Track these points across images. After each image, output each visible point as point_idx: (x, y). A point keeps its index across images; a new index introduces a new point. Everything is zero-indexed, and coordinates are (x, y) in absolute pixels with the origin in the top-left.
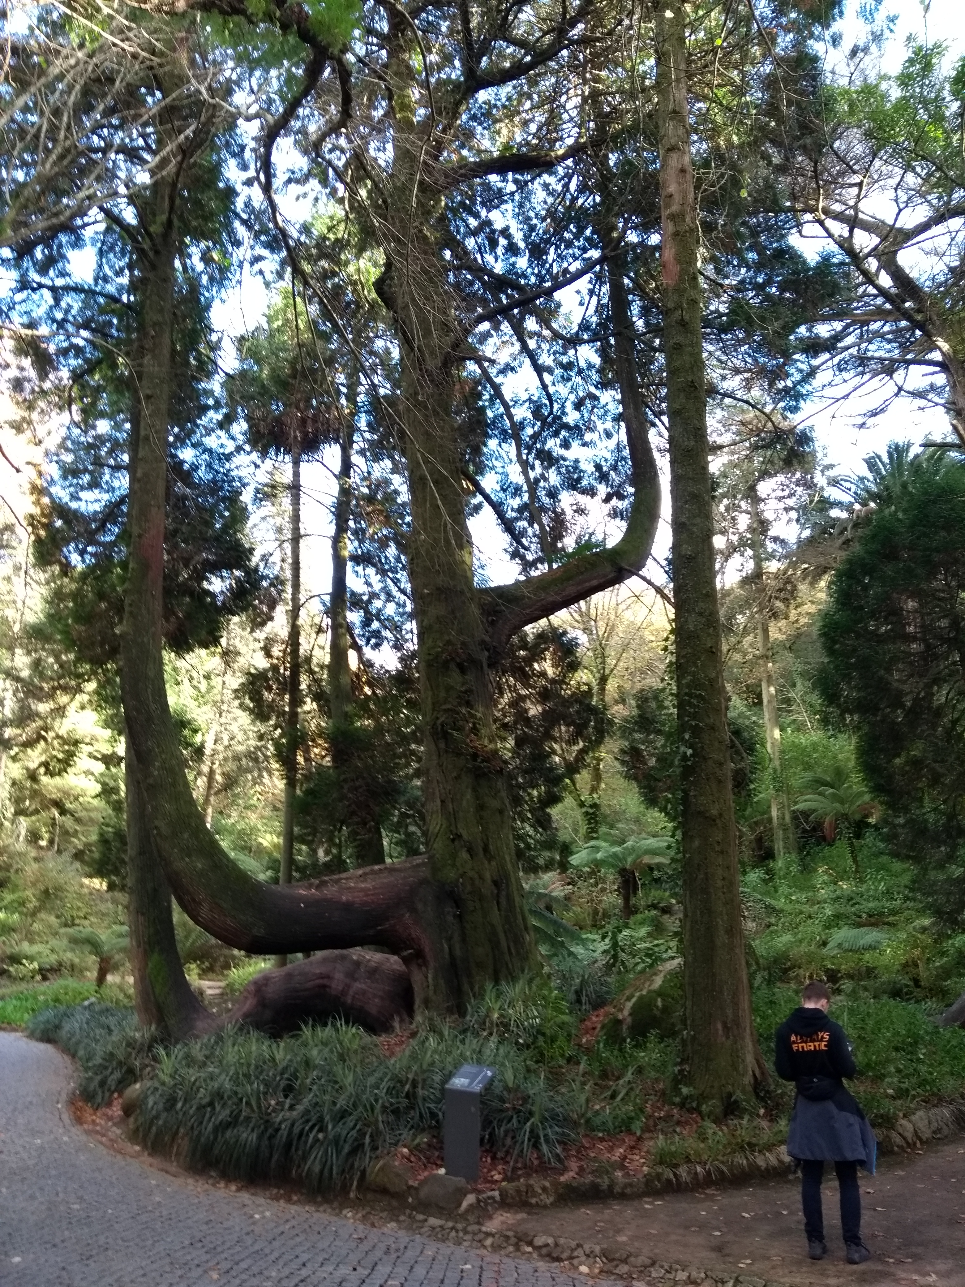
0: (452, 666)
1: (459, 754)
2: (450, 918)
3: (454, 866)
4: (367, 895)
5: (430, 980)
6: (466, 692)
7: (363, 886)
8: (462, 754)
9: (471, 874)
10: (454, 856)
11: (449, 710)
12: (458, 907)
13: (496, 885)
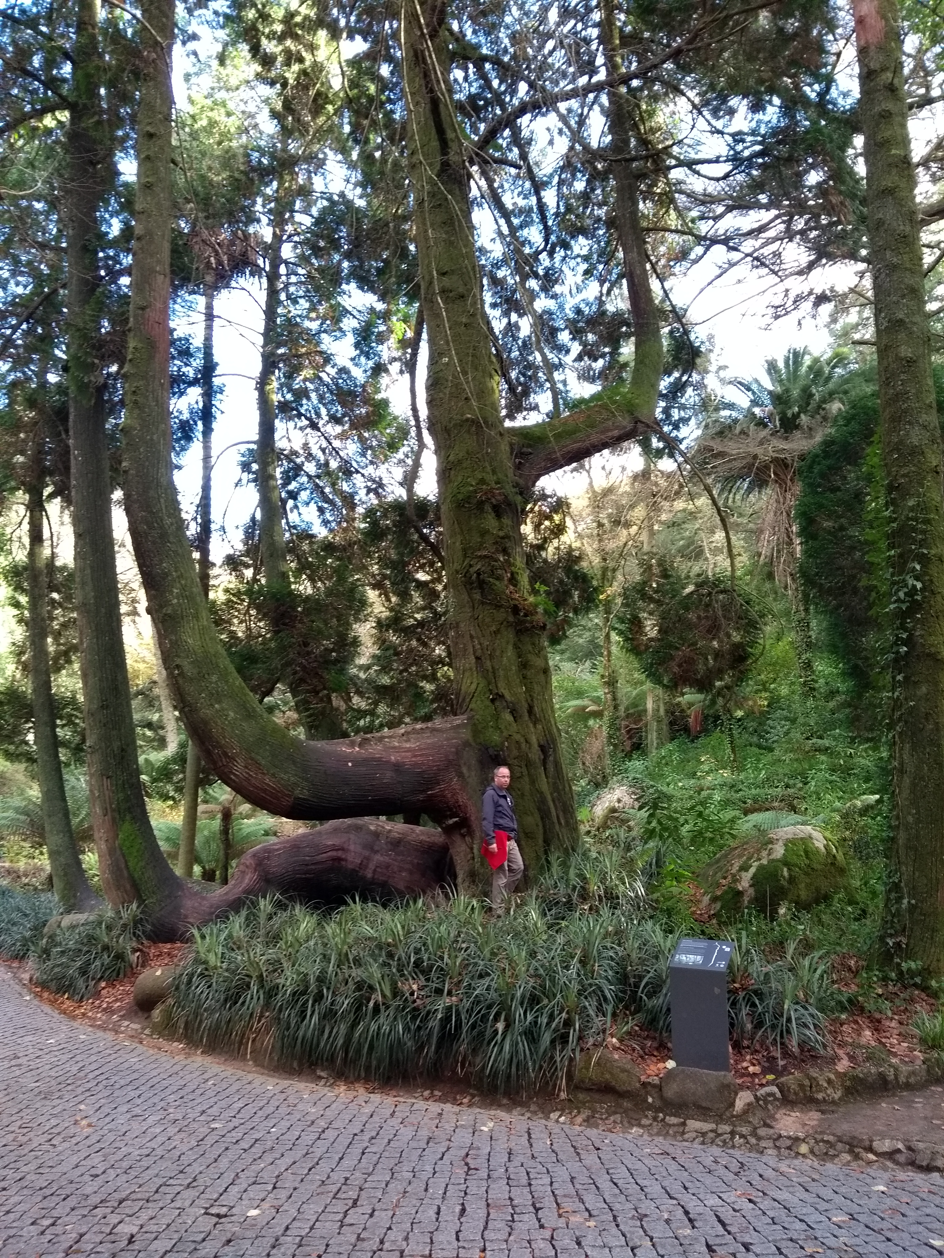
0: (488, 508)
1: (498, 607)
3: (497, 728)
4: (415, 756)
5: (476, 851)
6: (503, 538)
7: (409, 746)
8: (501, 606)
9: (517, 737)
10: (497, 717)
11: (485, 557)
13: (542, 751)
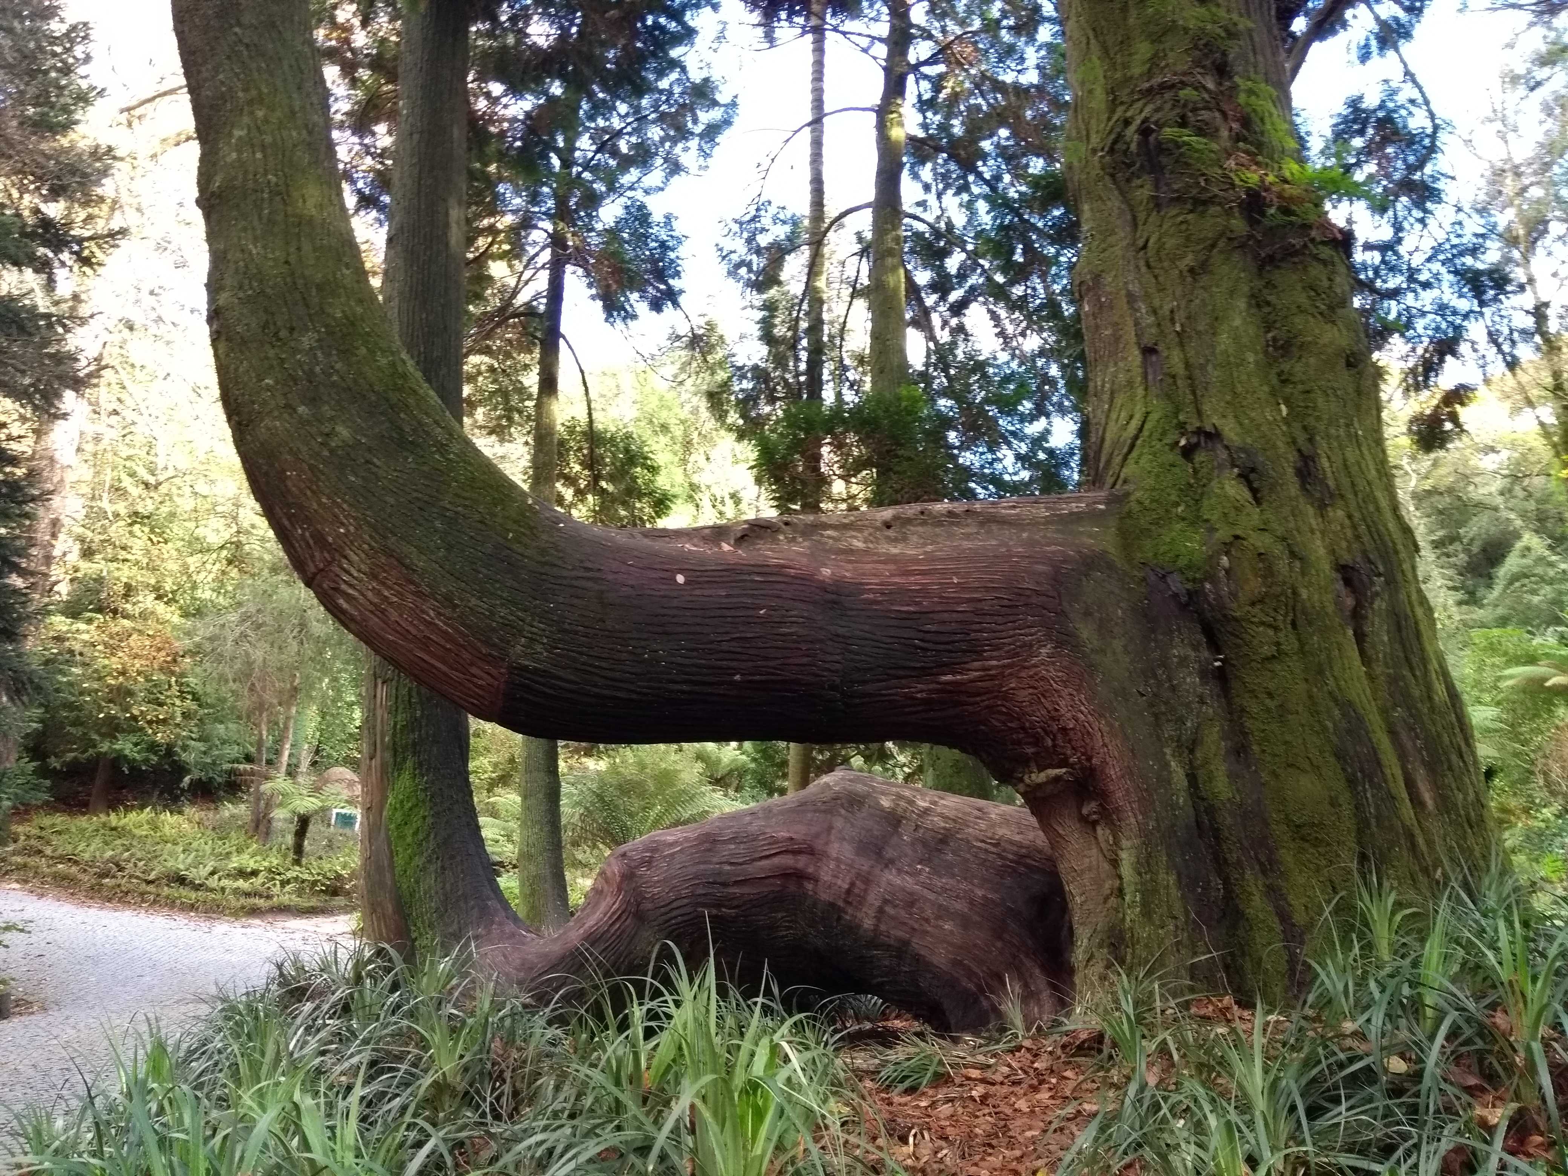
1: (1202, 203)
2: (1190, 681)
3: (1196, 520)
4: (907, 573)
5: (1127, 870)
7: (894, 551)
8: (1212, 201)
9: (1261, 542)
10: (1195, 493)
12: (1215, 646)
13: (1348, 582)
